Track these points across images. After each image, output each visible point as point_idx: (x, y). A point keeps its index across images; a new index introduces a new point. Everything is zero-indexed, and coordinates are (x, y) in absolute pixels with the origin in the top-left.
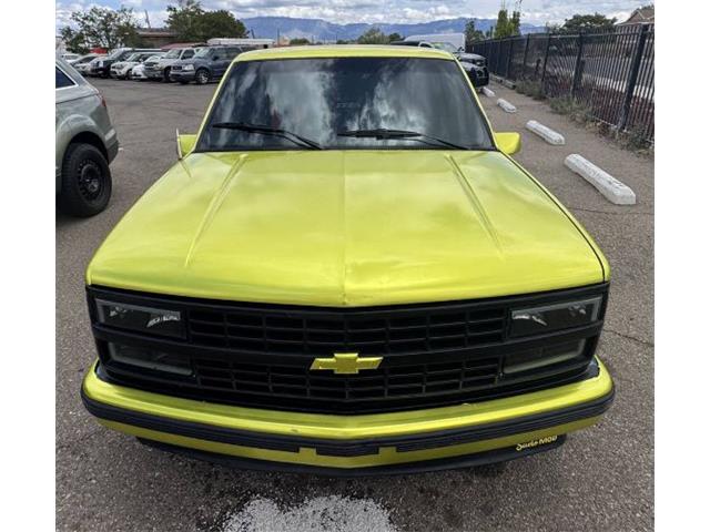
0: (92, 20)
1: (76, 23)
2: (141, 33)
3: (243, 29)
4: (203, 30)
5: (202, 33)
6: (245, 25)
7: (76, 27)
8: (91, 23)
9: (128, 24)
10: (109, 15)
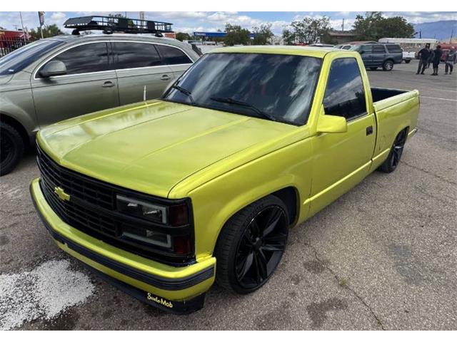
0: (303, 26)
1: (293, 28)
2: (332, 34)
3: (413, 31)
4: (378, 32)
5: (376, 34)
6: (415, 28)
7: (292, 30)
8: (302, 28)
9: (324, 28)
10: (314, 22)
